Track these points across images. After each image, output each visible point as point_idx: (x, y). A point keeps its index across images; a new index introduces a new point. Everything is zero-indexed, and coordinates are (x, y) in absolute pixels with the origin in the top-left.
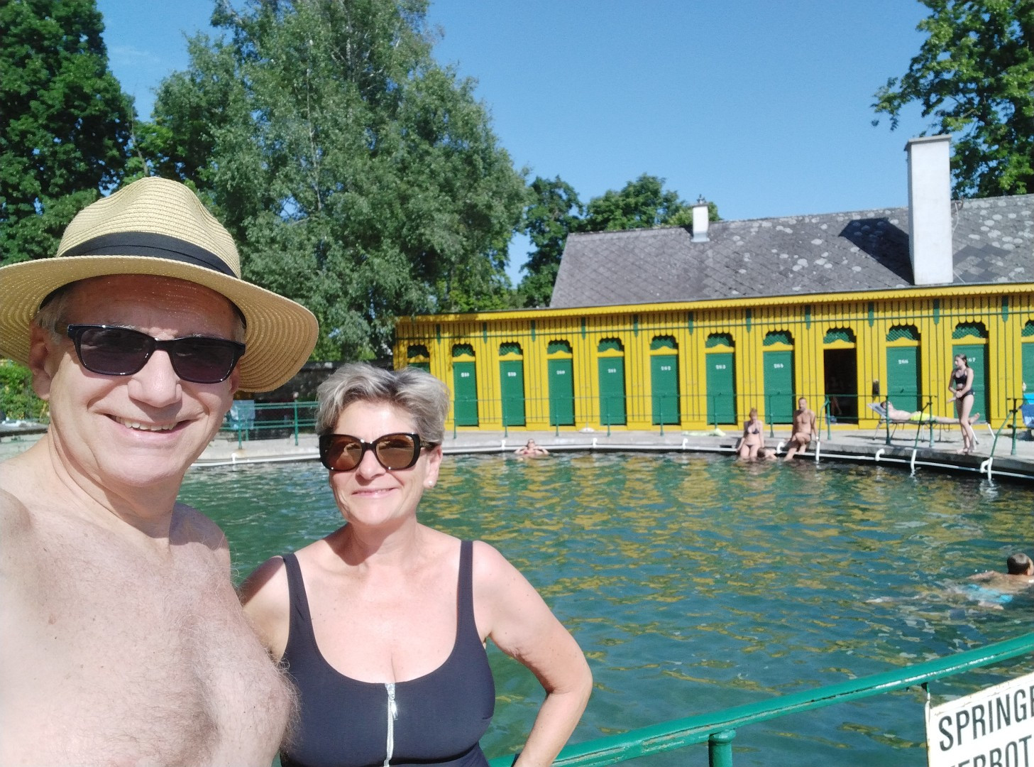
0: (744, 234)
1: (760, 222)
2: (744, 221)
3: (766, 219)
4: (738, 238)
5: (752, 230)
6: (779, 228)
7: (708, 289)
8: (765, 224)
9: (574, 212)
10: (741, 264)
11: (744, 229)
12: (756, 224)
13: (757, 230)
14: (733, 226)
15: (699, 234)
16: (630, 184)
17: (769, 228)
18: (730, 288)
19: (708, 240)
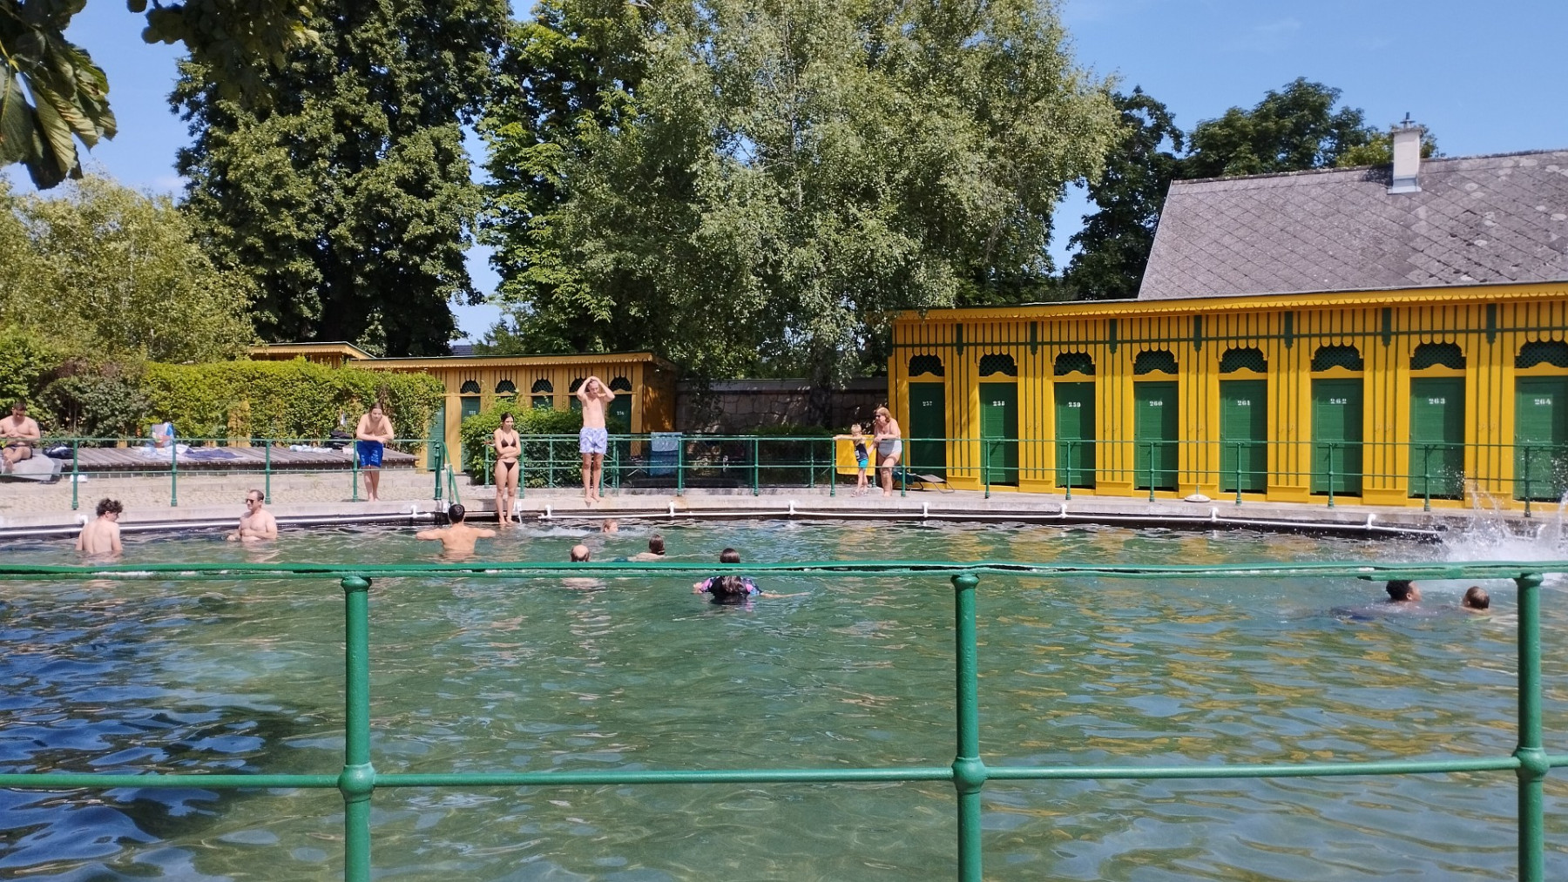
0: (1486, 179)
1: (1517, 158)
2: (1487, 157)
3: (1527, 153)
4: (1475, 186)
5: (1501, 173)
6: (1552, 168)
7: (1417, 272)
8: (1525, 162)
9: (1165, 145)
10: (1478, 230)
11: (1485, 171)
12: (1509, 162)
13: (1509, 171)
14: (1465, 165)
15: (1403, 180)
16: (1272, 96)
17: (1533, 168)
18: (1457, 272)
19: (1419, 189)
